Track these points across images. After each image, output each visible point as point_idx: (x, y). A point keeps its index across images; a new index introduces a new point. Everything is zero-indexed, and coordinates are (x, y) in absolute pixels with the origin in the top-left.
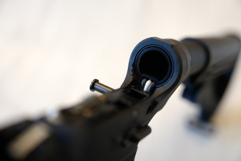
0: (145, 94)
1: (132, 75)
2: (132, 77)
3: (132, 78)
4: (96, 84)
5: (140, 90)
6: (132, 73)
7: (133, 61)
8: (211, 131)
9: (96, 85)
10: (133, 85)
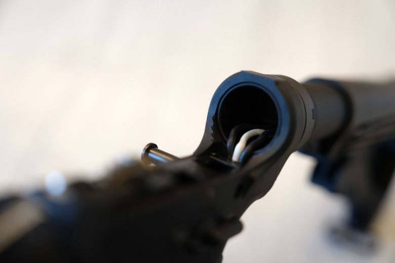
0: (233, 165)
1: (212, 135)
2: (212, 138)
3: (212, 140)
4: (151, 151)
5: (225, 160)
6: (211, 131)
7: (214, 112)
8: (372, 248)
9: (152, 153)
10: (214, 152)
